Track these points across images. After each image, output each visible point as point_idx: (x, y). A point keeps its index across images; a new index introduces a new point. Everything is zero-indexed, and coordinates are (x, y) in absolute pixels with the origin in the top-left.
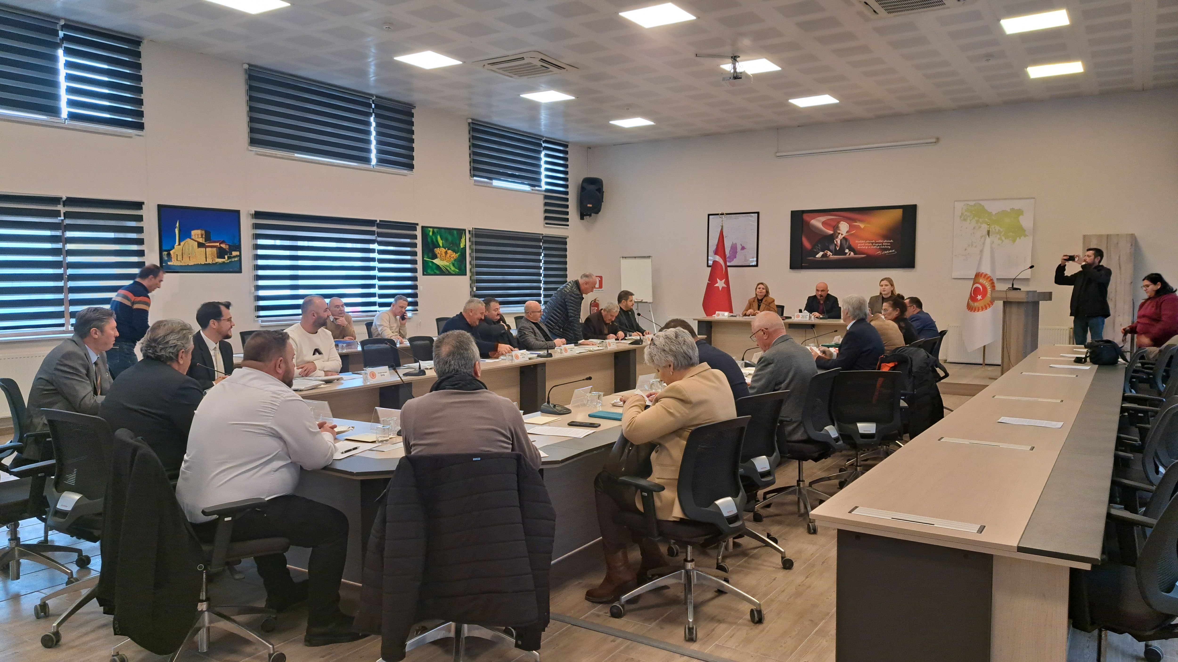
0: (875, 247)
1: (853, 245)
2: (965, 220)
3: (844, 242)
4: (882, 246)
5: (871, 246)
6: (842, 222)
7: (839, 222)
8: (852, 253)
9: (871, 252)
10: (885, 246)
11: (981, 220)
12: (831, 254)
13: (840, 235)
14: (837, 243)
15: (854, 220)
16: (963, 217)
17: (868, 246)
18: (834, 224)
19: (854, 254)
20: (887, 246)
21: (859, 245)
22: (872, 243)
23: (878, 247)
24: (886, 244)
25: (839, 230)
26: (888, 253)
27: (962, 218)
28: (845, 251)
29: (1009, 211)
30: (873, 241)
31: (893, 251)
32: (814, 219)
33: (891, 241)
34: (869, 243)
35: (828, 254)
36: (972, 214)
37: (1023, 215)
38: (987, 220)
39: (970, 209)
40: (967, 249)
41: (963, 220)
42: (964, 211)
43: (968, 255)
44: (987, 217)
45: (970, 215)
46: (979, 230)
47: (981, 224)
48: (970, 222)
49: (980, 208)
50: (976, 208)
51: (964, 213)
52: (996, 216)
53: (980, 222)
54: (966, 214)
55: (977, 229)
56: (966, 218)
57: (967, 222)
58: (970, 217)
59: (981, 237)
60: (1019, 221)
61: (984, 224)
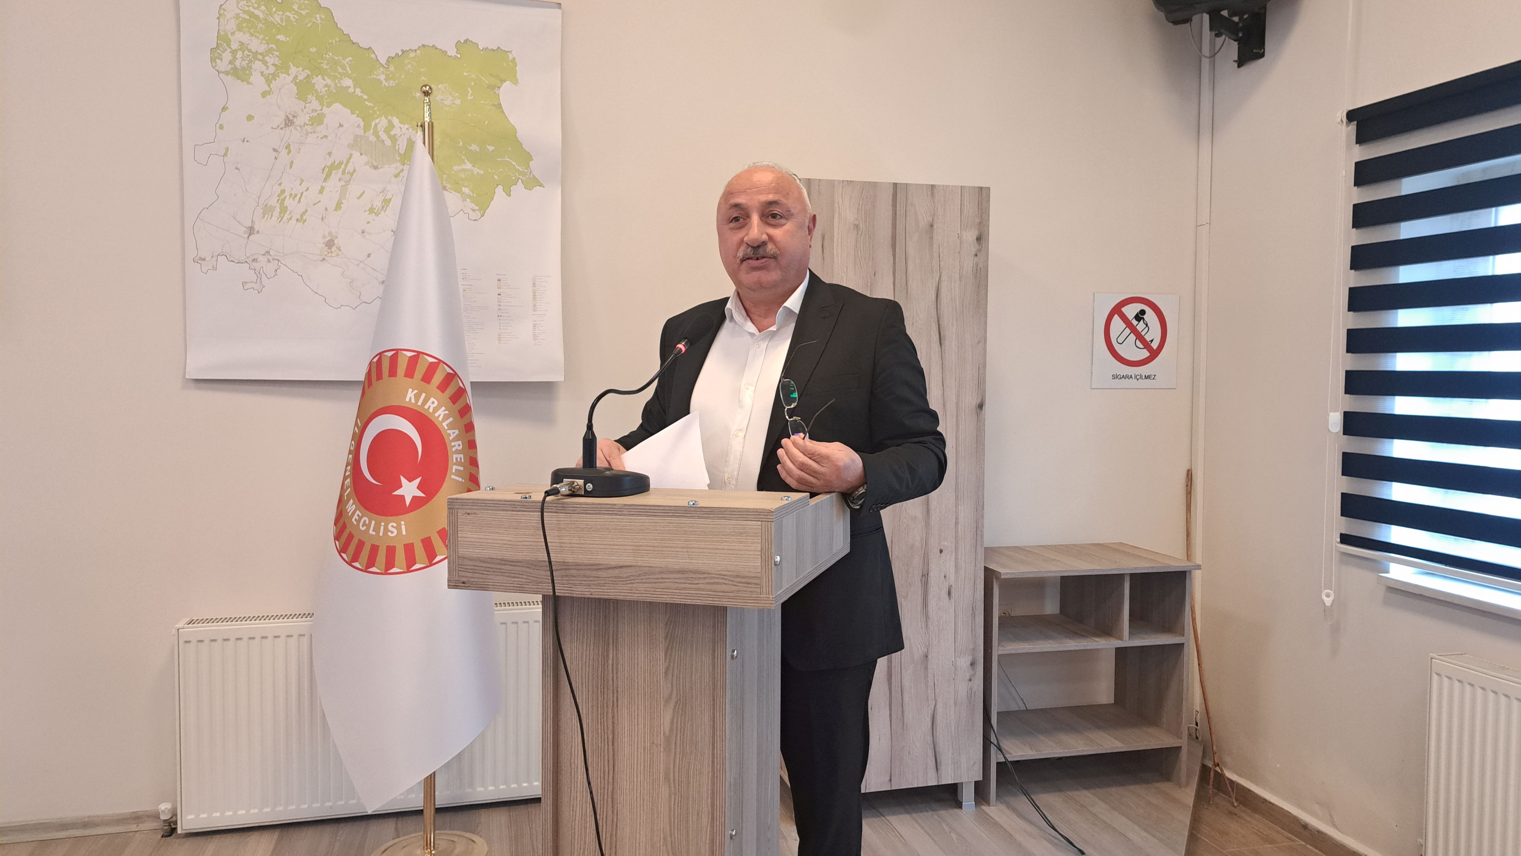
2: (240, 74)
11: (319, 82)
16: (227, 56)
36: (274, 47)
37: (515, 82)
38: (350, 87)
39: (265, 19)
40: (256, 228)
41: (227, 73)
42: (232, 25)
43: (263, 260)
44: (350, 72)
45: (262, 48)
46: (315, 135)
47: (322, 105)
48: (268, 89)
49: (316, 18)
50: (292, 18)
51: (233, 34)
52: (392, 68)
53: (316, 91)
54: (243, 44)
55: (306, 126)
56: (244, 63)
57: (249, 83)
58: (265, 63)
59: (328, 171)
60: (499, 106)
61: (337, 106)
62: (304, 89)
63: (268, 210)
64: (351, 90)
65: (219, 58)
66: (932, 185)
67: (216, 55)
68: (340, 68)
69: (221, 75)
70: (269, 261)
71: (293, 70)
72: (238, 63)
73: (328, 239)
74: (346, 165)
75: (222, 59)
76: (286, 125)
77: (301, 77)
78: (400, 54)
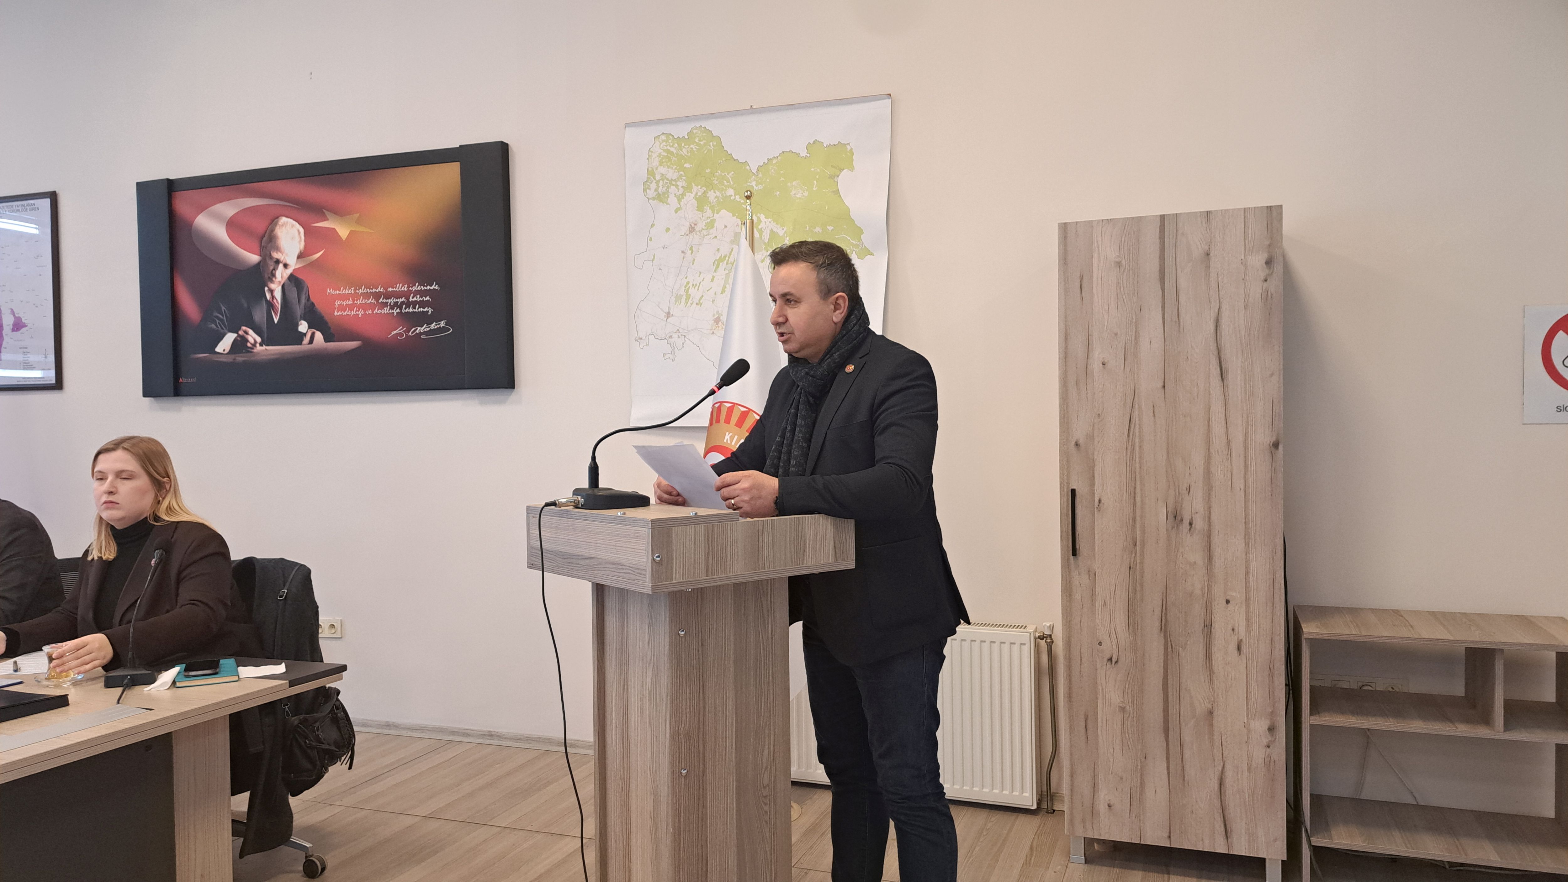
0: (386, 310)
1: (320, 306)
2: (661, 198)
3: (293, 294)
4: (408, 306)
5: (372, 306)
6: (283, 220)
7: (274, 221)
8: (319, 336)
9: (374, 331)
10: (414, 304)
11: (712, 195)
12: (259, 339)
13: (281, 266)
14: (273, 297)
15: (319, 210)
16: (653, 186)
17: (364, 307)
18: (260, 225)
19: (327, 340)
20: (422, 304)
21: (337, 303)
22: (377, 296)
23: (396, 311)
24: (418, 298)
25: (278, 249)
26: (425, 333)
27: (651, 193)
28: (297, 326)
29: (804, 153)
30: (380, 289)
31: (442, 324)
32: (202, 209)
33: (435, 287)
34: (367, 296)
35: (251, 340)
36: (682, 173)
37: (852, 169)
38: (732, 195)
39: (677, 154)
40: (671, 313)
41: (654, 199)
42: (656, 163)
43: (675, 335)
44: (732, 183)
45: (675, 177)
46: (709, 237)
47: (713, 213)
48: (680, 206)
49: (710, 146)
50: (694, 149)
51: (657, 169)
52: (760, 175)
53: (710, 203)
54: (663, 175)
55: (703, 231)
56: (664, 189)
57: (667, 204)
58: (677, 186)
59: (717, 263)
60: (837, 192)
61: (723, 212)
62: (701, 202)
63: (678, 298)
64: (733, 198)
65: (648, 189)
66: (1207, 212)
67: (646, 186)
68: (725, 182)
69: (651, 201)
70: (679, 337)
71: (695, 189)
72: (660, 190)
73: (717, 316)
74: (729, 258)
75: (650, 189)
76: (691, 232)
77: (699, 194)
78: (766, 162)
